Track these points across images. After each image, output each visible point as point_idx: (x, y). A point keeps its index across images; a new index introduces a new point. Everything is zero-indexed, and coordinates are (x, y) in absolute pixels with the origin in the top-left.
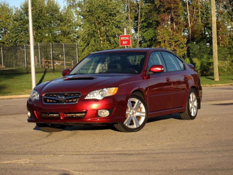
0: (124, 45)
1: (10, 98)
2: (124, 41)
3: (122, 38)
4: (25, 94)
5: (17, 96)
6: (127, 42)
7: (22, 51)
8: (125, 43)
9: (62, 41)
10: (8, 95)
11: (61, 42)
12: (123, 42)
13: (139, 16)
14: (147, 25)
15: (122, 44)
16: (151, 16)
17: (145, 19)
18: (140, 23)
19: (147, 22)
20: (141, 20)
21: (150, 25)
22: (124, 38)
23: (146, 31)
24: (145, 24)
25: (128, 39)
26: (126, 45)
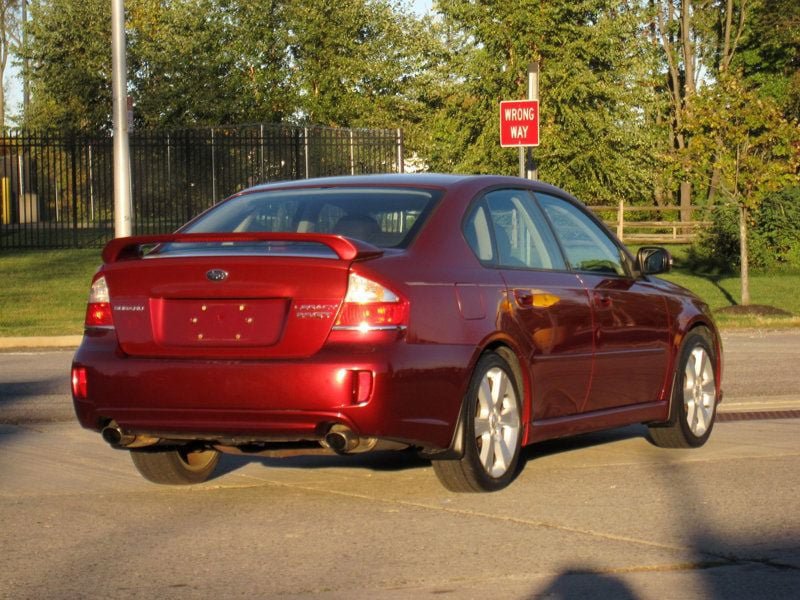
0: (515, 141)
1: (22, 344)
2: (517, 123)
3: (508, 113)
5: (46, 341)
6: (525, 131)
7: (203, 154)
8: (520, 133)
9: (357, 117)
10: (13, 334)
12: (514, 132)
13: (729, 27)
14: (759, 59)
15: (508, 139)
16: (775, 27)
17: (750, 36)
18: (730, 51)
19: (758, 51)
20: (737, 40)
21: (771, 63)
22: (514, 115)
23: (757, 85)
24: (752, 57)
25: (532, 119)
26: (524, 141)
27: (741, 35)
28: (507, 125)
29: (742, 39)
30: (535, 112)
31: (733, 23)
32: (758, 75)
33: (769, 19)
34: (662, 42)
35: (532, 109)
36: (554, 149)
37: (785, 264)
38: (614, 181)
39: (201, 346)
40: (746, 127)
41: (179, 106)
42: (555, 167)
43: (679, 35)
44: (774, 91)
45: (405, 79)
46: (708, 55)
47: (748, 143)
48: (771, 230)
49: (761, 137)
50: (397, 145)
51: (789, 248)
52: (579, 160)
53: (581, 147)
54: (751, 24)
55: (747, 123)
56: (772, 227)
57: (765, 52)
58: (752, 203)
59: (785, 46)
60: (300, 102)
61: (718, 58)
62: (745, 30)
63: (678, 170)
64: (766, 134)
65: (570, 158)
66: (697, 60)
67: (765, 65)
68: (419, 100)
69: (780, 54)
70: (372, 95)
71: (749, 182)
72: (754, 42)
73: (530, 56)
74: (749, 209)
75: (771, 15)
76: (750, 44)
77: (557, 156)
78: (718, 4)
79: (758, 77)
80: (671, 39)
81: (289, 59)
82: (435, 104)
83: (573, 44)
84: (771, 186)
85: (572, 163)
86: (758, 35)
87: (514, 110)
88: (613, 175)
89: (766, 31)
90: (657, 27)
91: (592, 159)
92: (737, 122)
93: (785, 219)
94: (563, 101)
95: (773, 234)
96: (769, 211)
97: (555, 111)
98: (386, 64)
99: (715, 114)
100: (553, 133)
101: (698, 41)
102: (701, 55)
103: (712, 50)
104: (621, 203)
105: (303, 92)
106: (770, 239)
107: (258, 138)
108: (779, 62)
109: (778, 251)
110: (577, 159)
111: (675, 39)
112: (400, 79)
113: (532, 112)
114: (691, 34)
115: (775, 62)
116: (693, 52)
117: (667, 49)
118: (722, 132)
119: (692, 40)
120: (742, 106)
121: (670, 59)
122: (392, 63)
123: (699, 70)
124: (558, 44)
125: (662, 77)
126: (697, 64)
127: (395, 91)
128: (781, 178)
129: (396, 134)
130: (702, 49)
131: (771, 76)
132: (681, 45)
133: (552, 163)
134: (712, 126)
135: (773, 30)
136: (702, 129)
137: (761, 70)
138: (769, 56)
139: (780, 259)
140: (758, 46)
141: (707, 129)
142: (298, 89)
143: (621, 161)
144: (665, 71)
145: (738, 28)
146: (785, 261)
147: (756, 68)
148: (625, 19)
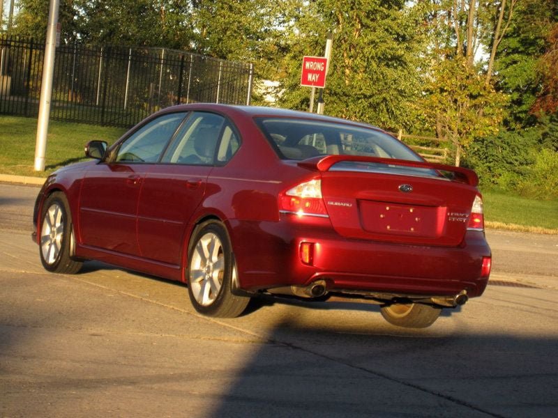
0: (310, 83)
2: (313, 72)
3: (308, 65)
4: (11, 172)
6: (317, 77)
8: (314, 78)
11: (230, 55)
12: (310, 77)
13: (501, 20)
14: (518, 45)
15: (305, 81)
16: (531, 24)
17: (514, 28)
18: (499, 37)
19: (518, 39)
20: (504, 30)
21: (526, 48)
22: (311, 66)
23: (515, 62)
24: (514, 43)
25: (322, 70)
26: (315, 84)
27: (508, 27)
28: (306, 72)
29: (508, 29)
30: (325, 66)
31: (504, 18)
32: (516, 55)
33: (528, 19)
34: (454, 25)
35: (323, 64)
36: (361, 89)
37: (496, 186)
38: (399, 116)
39: (389, 233)
40: (468, 93)
41: (110, 30)
42: (360, 101)
43: (466, 22)
44: (526, 68)
45: (266, 31)
46: (485, 37)
47: (468, 103)
48: (490, 162)
49: (476, 100)
50: (249, 74)
51: (500, 175)
52: (377, 99)
53: (378, 91)
54: (516, 20)
55: (468, 90)
56: (491, 160)
57: (523, 40)
58: (465, 143)
59: (536, 38)
60: (193, 37)
61: (492, 41)
62: (511, 24)
63: (420, 115)
64: (480, 99)
65: (370, 97)
66: (477, 40)
67: (521, 49)
68: (275, 45)
69: (533, 43)
70: (242, 38)
71: (465, 129)
72: (516, 32)
73: (353, 25)
74: (463, 147)
75: (529, 16)
76: (514, 33)
77: (362, 94)
78: (498, 3)
79: (516, 57)
80: (461, 23)
81: (189, 7)
82: (285, 49)
83: (384, 21)
84: (479, 133)
85: (371, 100)
86: (519, 28)
87: (312, 62)
88: (398, 112)
89: (526, 26)
90: (452, 14)
91: (385, 99)
92: (463, 88)
93: (500, 156)
94: (372, 58)
95: (491, 164)
96: (491, 149)
97: (365, 64)
98: (254, 19)
99: (448, 81)
100: (362, 79)
101: (480, 27)
102: (480, 37)
103: (488, 34)
104: (401, 132)
105: (197, 31)
106: (489, 168)
107: (160, 59)
108: (531, 48)
109: (493, 176)
110: (374, 98)
111: (464, 24)
112: (263, 30)
113: (323, 66)
114: (475, 22)
115: (528, 48)
116: (475, 35)
117: (457, 30)
118: (451, 93)
119: (475, 26)
120: (468, 77)
121: (458, 37)
122: (259, 18)
123: (478, 47)
124: (373, 20)
125: (451, 49)
126: (477, 42)
127: (258, 38)
128: (486, 128)
129: (249, 67)
130: (482, 33)
131: (525, 57)
132: (466, 29)
133: (359, 99)
134: (445, 88)
135: (529, 26)
136: (438, 90)
137: (519, 53)
138: (526, 44)
139: (493, 182)
140: (519, 36)
141: (442, 90)
142: (193, 28)
143: (404, 103)
144: (454, 45)
145: (507, 22)
146: (497, 183)
147: (515, 51)
148: (420, 8)
